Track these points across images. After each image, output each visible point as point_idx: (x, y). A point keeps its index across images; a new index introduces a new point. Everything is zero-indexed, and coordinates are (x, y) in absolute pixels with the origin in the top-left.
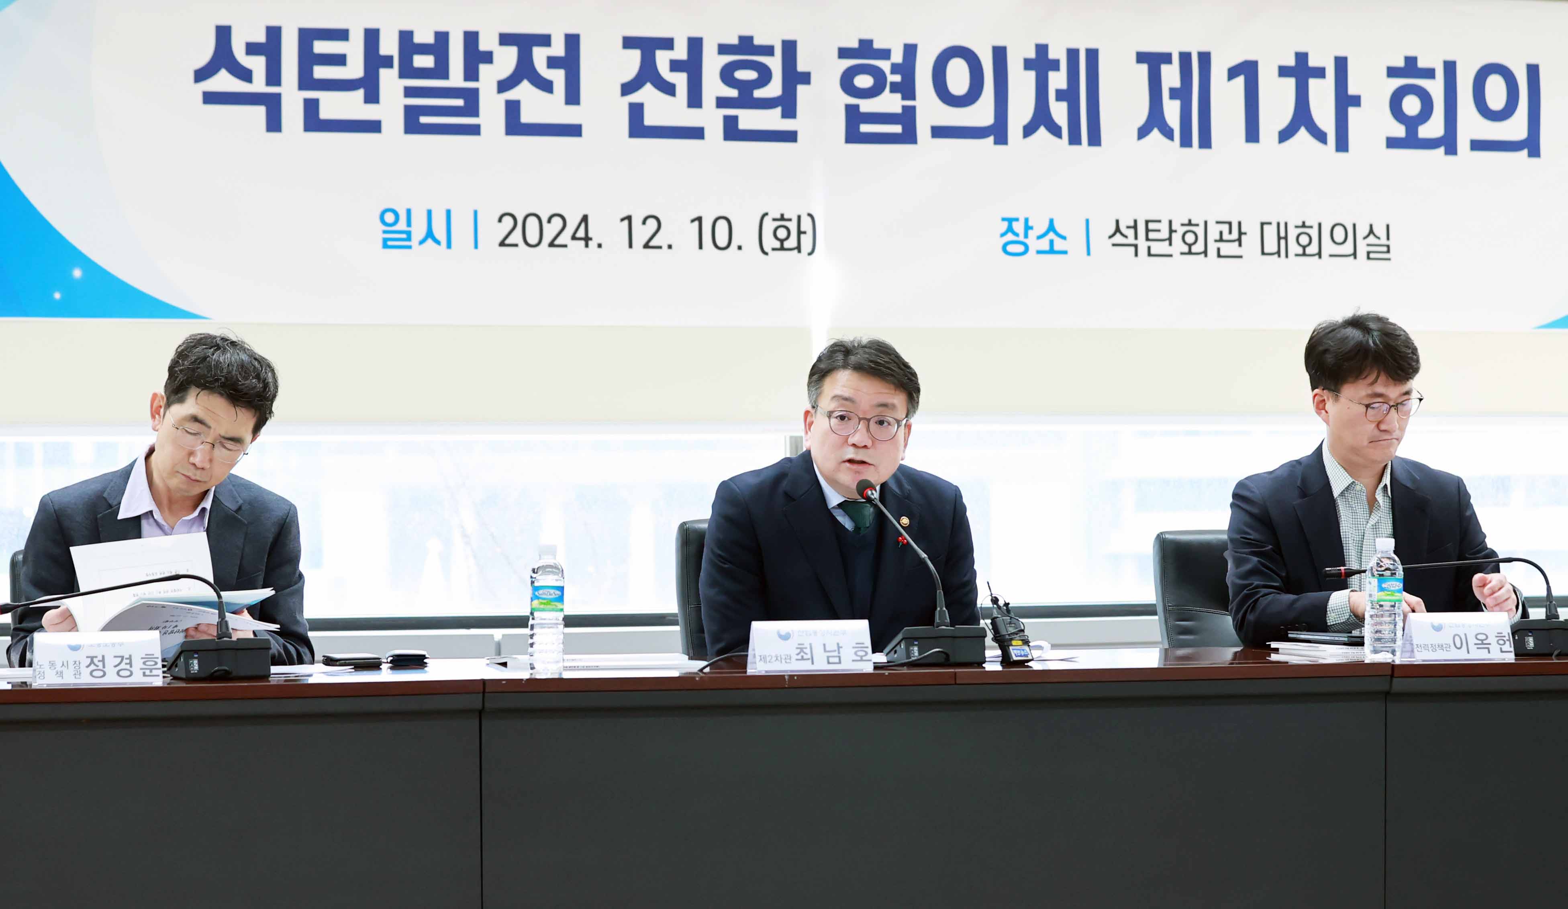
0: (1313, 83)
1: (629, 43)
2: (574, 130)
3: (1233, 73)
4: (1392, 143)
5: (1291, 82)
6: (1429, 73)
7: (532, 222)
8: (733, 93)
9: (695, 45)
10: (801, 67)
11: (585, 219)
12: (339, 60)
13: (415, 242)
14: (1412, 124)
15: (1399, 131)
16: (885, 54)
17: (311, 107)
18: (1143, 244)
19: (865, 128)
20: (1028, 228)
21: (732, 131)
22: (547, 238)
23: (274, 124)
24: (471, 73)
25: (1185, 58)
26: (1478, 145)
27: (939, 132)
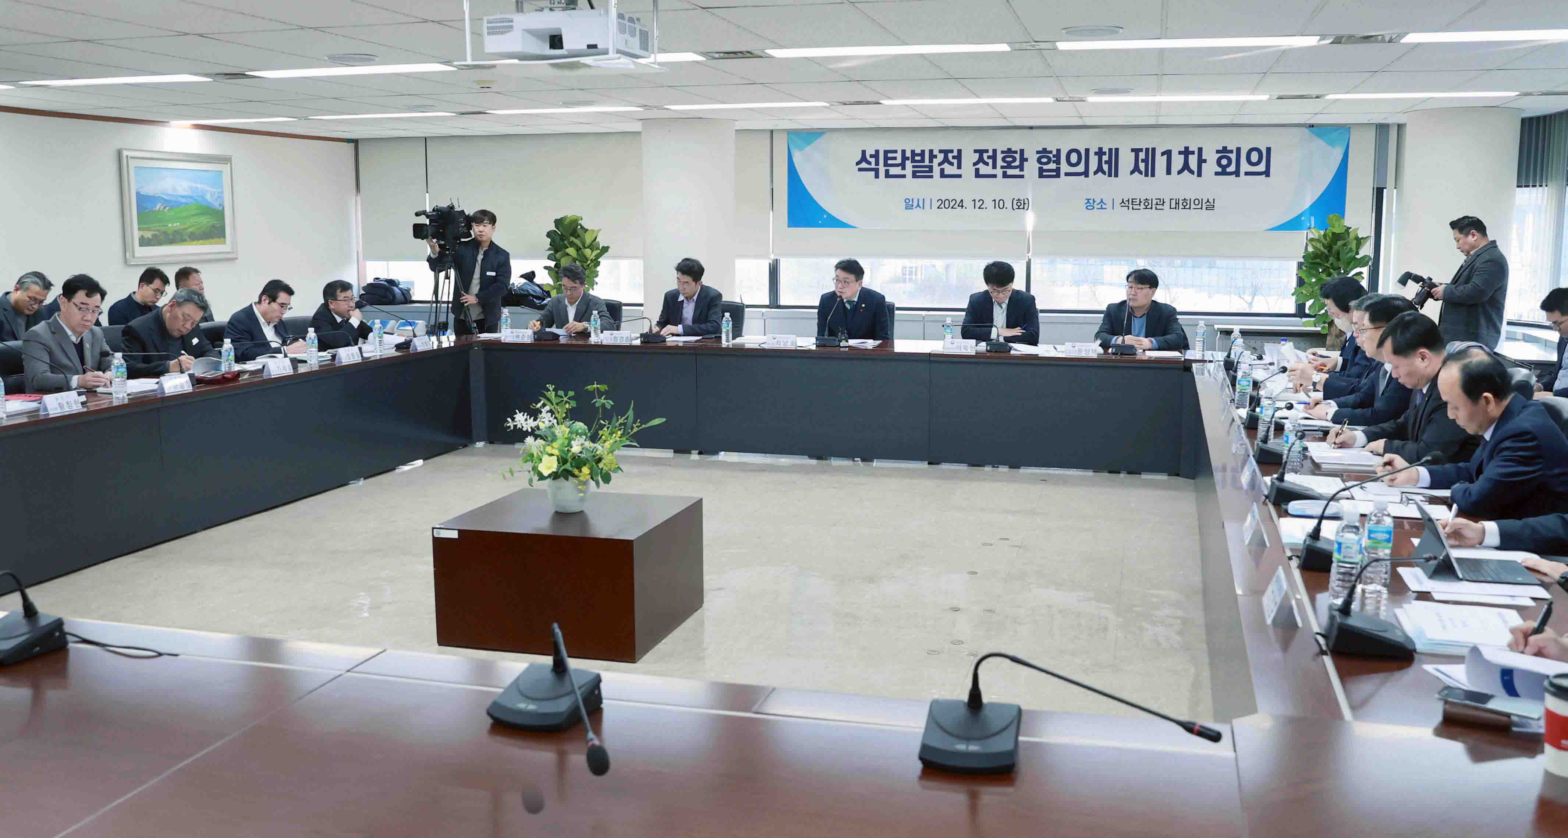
0: (1190, 156)
1: (976, 151)
2: (960, 176)
3: (1163, 154)
4: (1217, 174)
5: (1183, 156)
6: (1231, 152)
7: (947, 202)
8: (1006, 164)
9: (995, 151)
10: (1025, 157)
11: (962, 201)
12: (895, 158)
13: (914, 208)
14: (1224, 168)
15: (1220, 170)
16: (1051, 152)
17: (887, 171)
18: (1131, 206)
19: (1044, 174)
20: (1094, 201)
21: (1005, 175)
22: (951, 206)
23: (877, 176)
24: (931, 161)
25: (1147, 149)
26: (1247, 174)
27: (1067, 174)
